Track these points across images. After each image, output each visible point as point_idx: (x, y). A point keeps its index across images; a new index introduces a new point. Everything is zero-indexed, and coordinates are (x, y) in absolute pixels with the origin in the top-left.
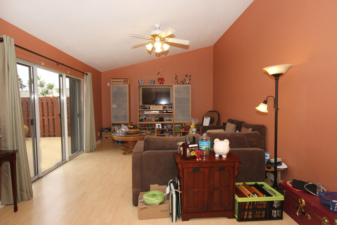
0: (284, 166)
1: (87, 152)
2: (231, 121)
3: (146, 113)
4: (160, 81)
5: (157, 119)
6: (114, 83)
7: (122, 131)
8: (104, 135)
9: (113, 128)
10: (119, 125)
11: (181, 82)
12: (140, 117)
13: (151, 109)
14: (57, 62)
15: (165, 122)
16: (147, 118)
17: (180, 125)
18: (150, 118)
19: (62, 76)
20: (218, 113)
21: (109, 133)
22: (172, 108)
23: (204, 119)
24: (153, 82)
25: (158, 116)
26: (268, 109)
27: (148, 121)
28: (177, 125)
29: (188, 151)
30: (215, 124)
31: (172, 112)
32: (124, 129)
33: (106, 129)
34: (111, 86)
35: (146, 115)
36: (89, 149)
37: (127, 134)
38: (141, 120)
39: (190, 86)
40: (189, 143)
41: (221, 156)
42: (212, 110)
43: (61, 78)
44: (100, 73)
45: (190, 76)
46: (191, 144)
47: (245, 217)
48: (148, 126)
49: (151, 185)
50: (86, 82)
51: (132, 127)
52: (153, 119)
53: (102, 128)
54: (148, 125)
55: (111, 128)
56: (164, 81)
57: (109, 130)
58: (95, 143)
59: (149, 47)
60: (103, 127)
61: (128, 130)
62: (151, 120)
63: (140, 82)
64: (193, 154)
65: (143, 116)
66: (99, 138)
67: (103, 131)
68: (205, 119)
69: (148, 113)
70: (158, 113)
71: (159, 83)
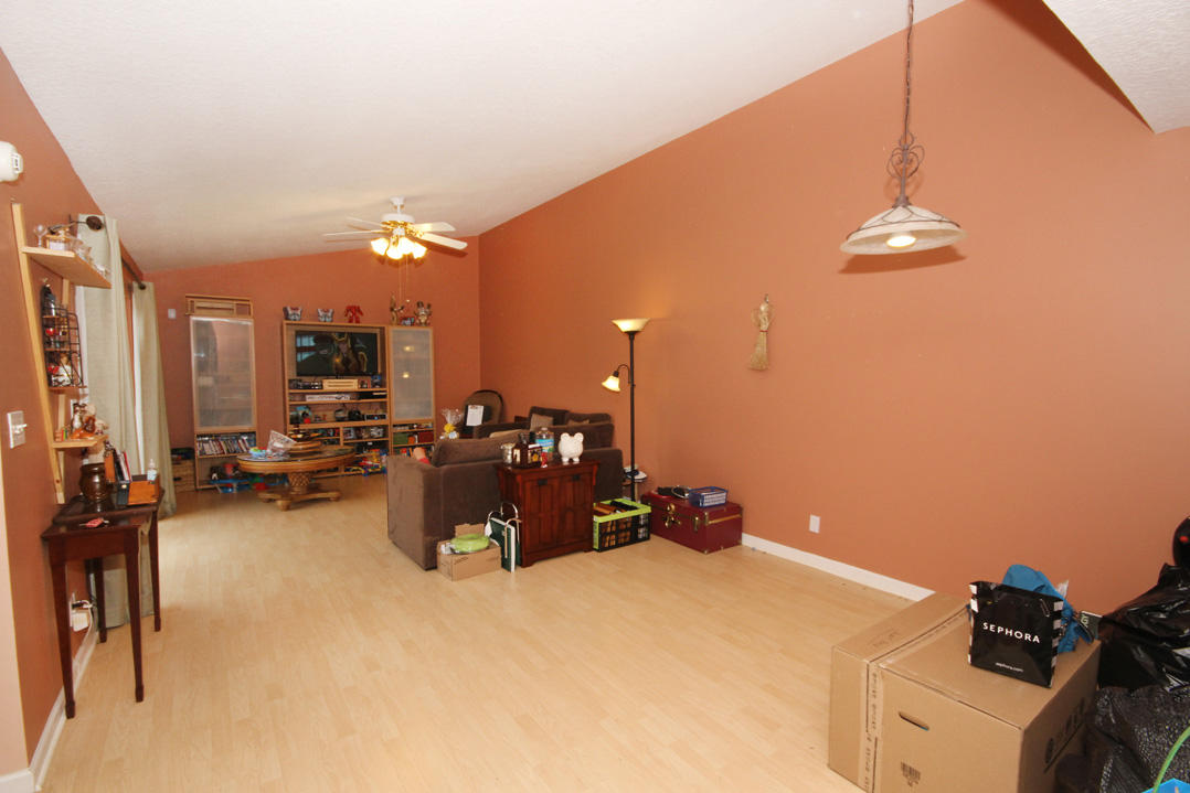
0: (642, 475)
2: (542, 412)
3: (310, 399)
4: (350, 314)
5: (341, 414)
6: (200, 312)
7: (274, 449)
11: (406, 319)
13: (326, 388)
15: (367, 422)
16: (310, 414)
17: (407, 429)
18: (319, 414)
20: (499, 396)
21: (187, 463)
22: (385, 383)
23: (469, 410)
24: (330, 314)
25: (345, 407)
26: (620, 386)
27: (315, 422)
28: (399, 429)
30: (495, 420)
31: (384, 397)
32: (279, 442)
35: (308, 406)
37: (292, 455)
38: (295, 421)
39: (430, 330)
41: (571, 460)
42: (483, 389)
45: (429, 306)
47: (608, 544)
49: (457, 527)
50: (139, 308)
51: (300, 436)
52: (330, 415)
56: (362, 314)
57: (187, 453)
59: (378, 246)
61: (292, 444)
62: (323, 420)
63: (290, 312)
64: (535, 459)
65: (298, 408)
68: (471, 411)
69: (316, 399)
70: (346, 399)
71: (347, 319)
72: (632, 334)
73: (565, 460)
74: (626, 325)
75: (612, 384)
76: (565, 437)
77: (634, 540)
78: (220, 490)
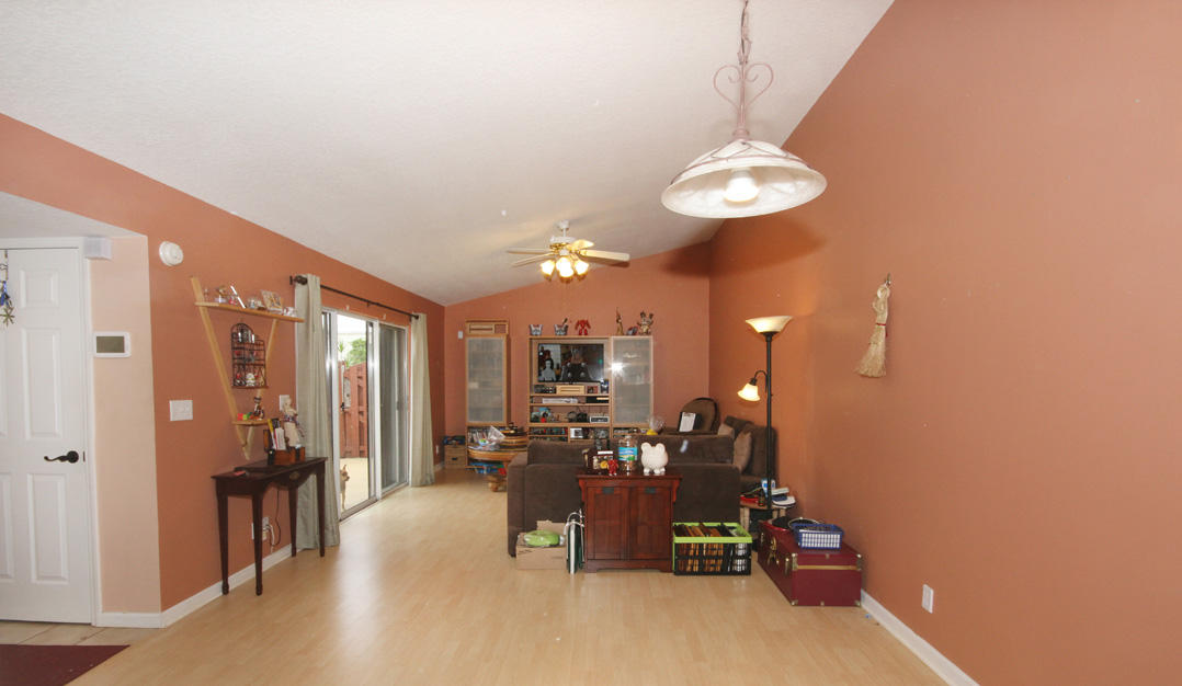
0: (789, 501)
1: (415, 486)
3: (545, 402)
4: (580, 327)
5: (572, 416)
6: (473, 332)
7: (491, 441)
8: (450, 452)
9: (469, 436)
10: (484, 430)
11: (630, 329)
12: (531, 412)
13: (558, 392)
14: (368, 302)
15: (592, 424)
16: (549, 414)
17: (627, 431)
18: (555, 415)
19: (372, 325)
20: (716, 405)
21: (462, 447)
22: (607, 390)
23: (683, 417)
24: (563, 329)
25: (574, 409)
26: (758, 395)
27: (551, 421)
29: (596, 461)
30: (706, 428)
31: (607, 402)
32: (496, 436)
33: (454, 438)
34: (468, 339)
35: (547, 407)
36: (419, 479)
37: (501, 446)
38: (535, 420)
39: (651, 337)
40: (599, 448)
41: (652, 472)
42: (706, 396)
43: (370, 328)
44: (442, 308)
45: (651, 316)
46: (602, 450)
47: (689, 568)
48: (551, 432)
49: (538, 522)
50: (415, 332)
51: (512, 432)
52: (563, 416)
53: (445, 437)
54: (551, 430)
55: (464, 437)
56: (589, 327)
57: (461, 440)
58: (432, 469)
59: (547, 268)
60: (448, 434)
61: (502, 439)
62: (557, 420)
63: (533, 328)
64: (604, 465)
65: (540, 409)
66: (439, 458)
67: (447, 444)
68: (685, 418)
69: (551, 402)
70: (573, 402)
71: (577, 332)
72: (769, 335)
73: (646, 471)
74: (762, 325)
75: (750, 393)
76: (646, 447)
77: (726, 570)
78: (477, 471)
